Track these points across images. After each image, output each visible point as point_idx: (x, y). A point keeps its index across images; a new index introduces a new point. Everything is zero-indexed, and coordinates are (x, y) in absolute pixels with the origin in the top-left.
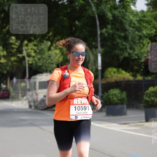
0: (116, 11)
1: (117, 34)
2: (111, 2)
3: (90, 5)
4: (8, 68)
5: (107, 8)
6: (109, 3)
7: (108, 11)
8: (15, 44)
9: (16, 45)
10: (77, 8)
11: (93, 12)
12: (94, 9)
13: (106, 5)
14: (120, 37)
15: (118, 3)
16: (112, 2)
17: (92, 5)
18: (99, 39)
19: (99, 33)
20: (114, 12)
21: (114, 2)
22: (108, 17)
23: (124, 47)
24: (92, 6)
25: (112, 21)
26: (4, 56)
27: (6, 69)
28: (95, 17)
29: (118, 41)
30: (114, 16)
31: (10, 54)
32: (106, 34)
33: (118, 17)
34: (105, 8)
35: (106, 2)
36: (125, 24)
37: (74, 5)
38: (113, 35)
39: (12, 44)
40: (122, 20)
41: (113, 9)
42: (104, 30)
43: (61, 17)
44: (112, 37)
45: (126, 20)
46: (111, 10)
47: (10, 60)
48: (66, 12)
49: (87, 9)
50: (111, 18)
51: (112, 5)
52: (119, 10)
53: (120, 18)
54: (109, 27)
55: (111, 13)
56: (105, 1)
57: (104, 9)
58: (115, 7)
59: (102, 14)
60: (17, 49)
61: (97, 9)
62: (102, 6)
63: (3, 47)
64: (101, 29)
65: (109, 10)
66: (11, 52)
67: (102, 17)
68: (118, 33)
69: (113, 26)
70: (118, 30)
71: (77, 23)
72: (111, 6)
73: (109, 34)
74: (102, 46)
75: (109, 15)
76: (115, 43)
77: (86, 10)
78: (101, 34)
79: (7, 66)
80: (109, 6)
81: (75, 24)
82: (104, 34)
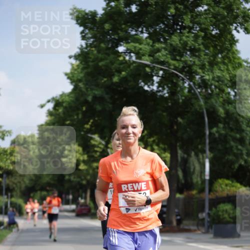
0: (230, 106)
1: (230, 136)
2: (224, 95)
3: (197, 98)
4: (89, 177)
5: (218, 102)
6: (221, 96)
7: (220, 106)
8: (98, 147)
9: (100, 148)
10: (181, 101)
11: (200, 106)
12: (202, 102)
13: (218, 98)
14: (235, 139)
15: (232, 97)
16: (226, 94)
17: (200, 97)
18: (207, 141)
19: (207, 133)
20: (228, 108)
21: (227, 95)
22: (219, 114)
23: (239, 152)
24: (199, 99)
25: (224, 119)
26: (84, 161)
27: (85, 179)
28: (203, 113)
29: (232, 143)
30: (227, 112)
31: (92, 159)
32: (217, 135)
33: (233, 114)
34: (216, 102)
35: (218, 95)
36: (241, 123)
37: (176, 98)
38: (226, 136)
39: (94, 146)
40: (238, 117)
41: (226, 104)
42: (215, 130)
43: (160, 112)
44: (224, 139)
45: (243, 117)
46: (224, 104)
47: (91, 167)
48: (166, 105)
49: (192, 102)
50: (223, 115)
51: (226, 99)
52: (234, 104)
53: (235, 115)
54: (221, 125)
55: (224, 109)
56: (216, 94)
57: (215, 104)
58: (229, 102)
59: (212, 110)
60: (101, 152)
61: (206, 103)
62: (213, 100)
63: (84, 150)
64: (210, 128)
65: (221, 104)
66: (93, 156)
67: (212, 114)
68: (233, 134)
69: (226, 125)
70: (232, 130)
71: (180, 120)
72: (224, 100)
73: (220, 135)
74: (211, 150)
75: (221, 111)
76: (228, 146)
77: (192, 104)
78: (210, 133)
79: (88, 174)
80: (221, 99)
81: (178, 120)
82: (214, 135)
